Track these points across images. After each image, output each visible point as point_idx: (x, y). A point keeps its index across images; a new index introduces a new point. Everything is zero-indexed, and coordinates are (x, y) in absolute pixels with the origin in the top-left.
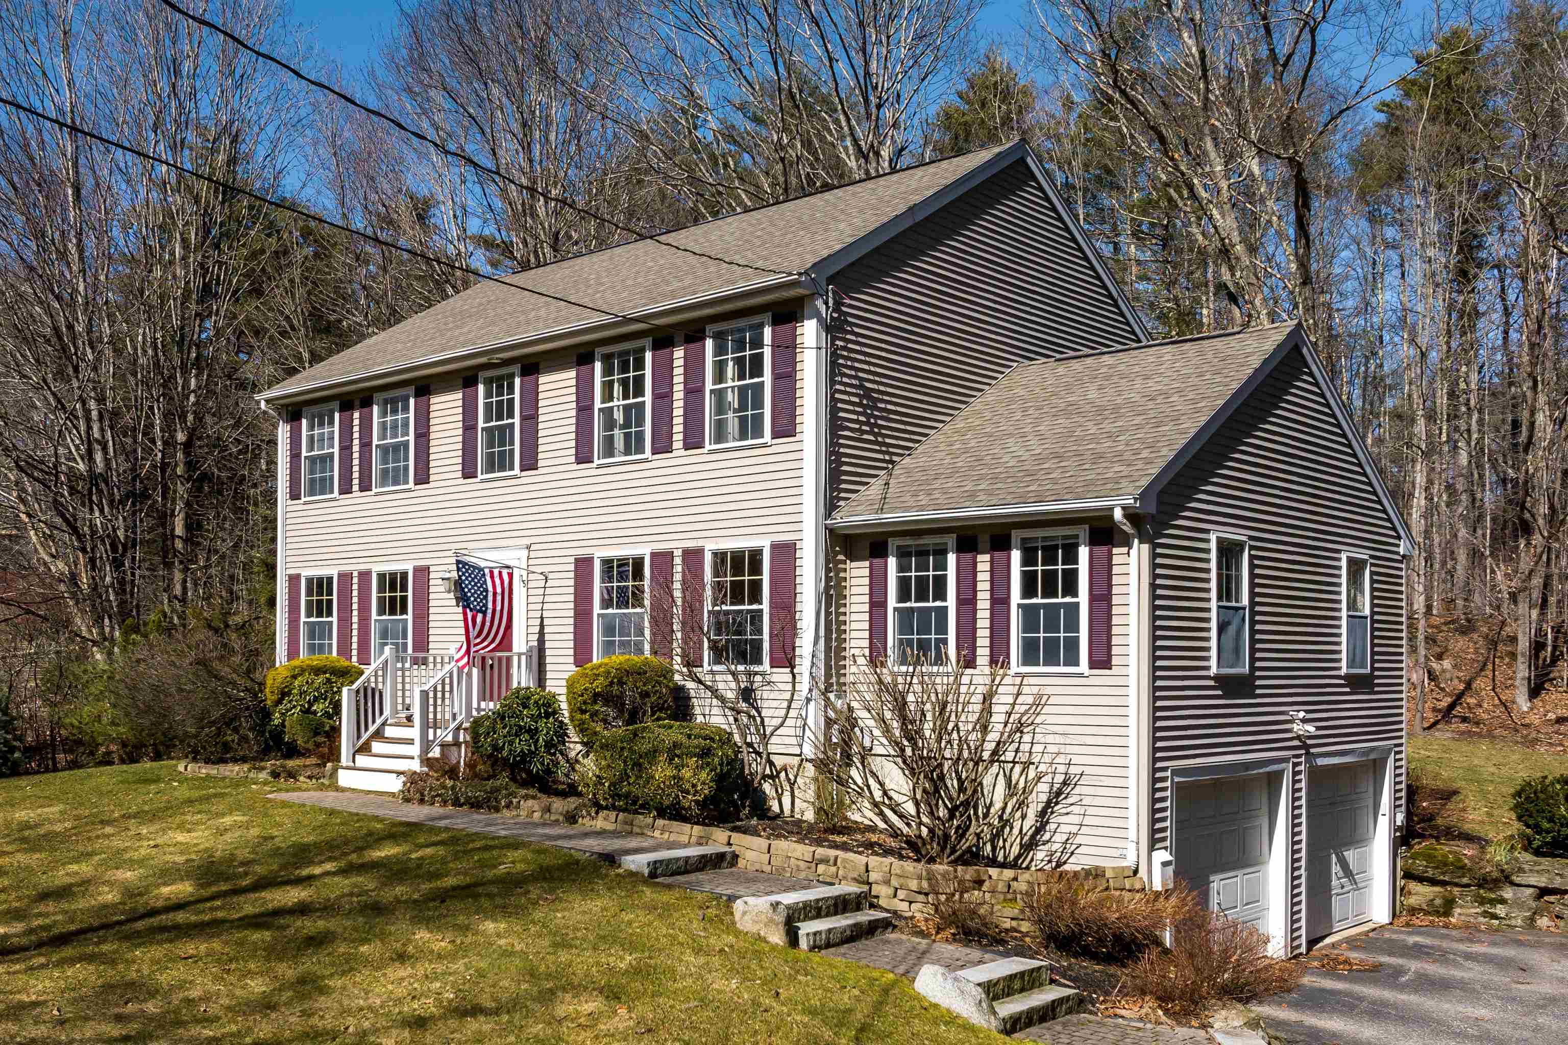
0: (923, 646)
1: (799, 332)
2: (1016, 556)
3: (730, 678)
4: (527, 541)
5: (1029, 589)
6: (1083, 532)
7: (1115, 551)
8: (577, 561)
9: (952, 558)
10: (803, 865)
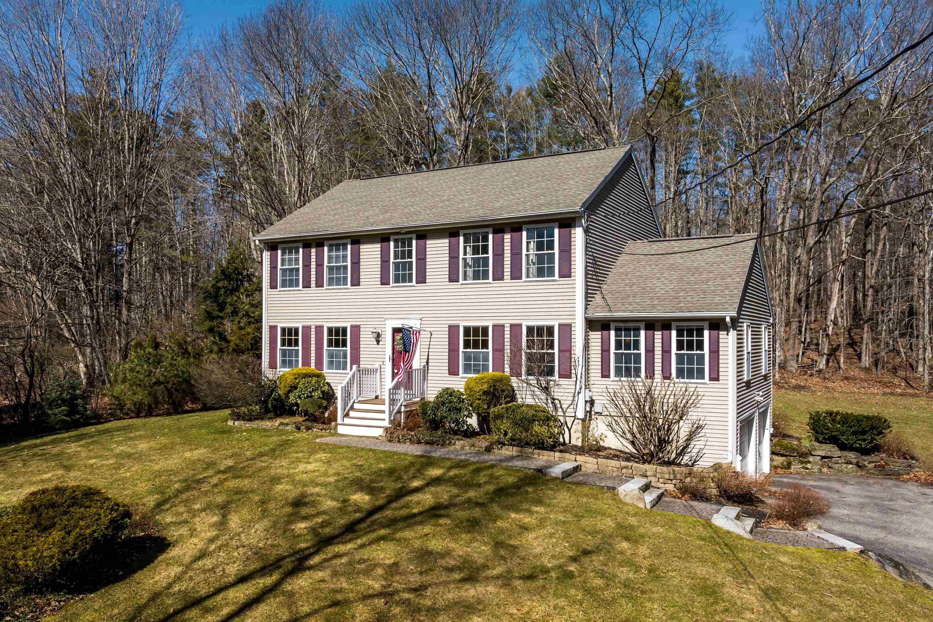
0: (628, 370)
1: (573, 232)
2: (674, 333)
3: (536, 382)
4: (421, 316)
5: (680, 347)
6: (707, 325)
7: (720, 333)
8: (449, 327)
9: (643, 333)
10: (615, 469)
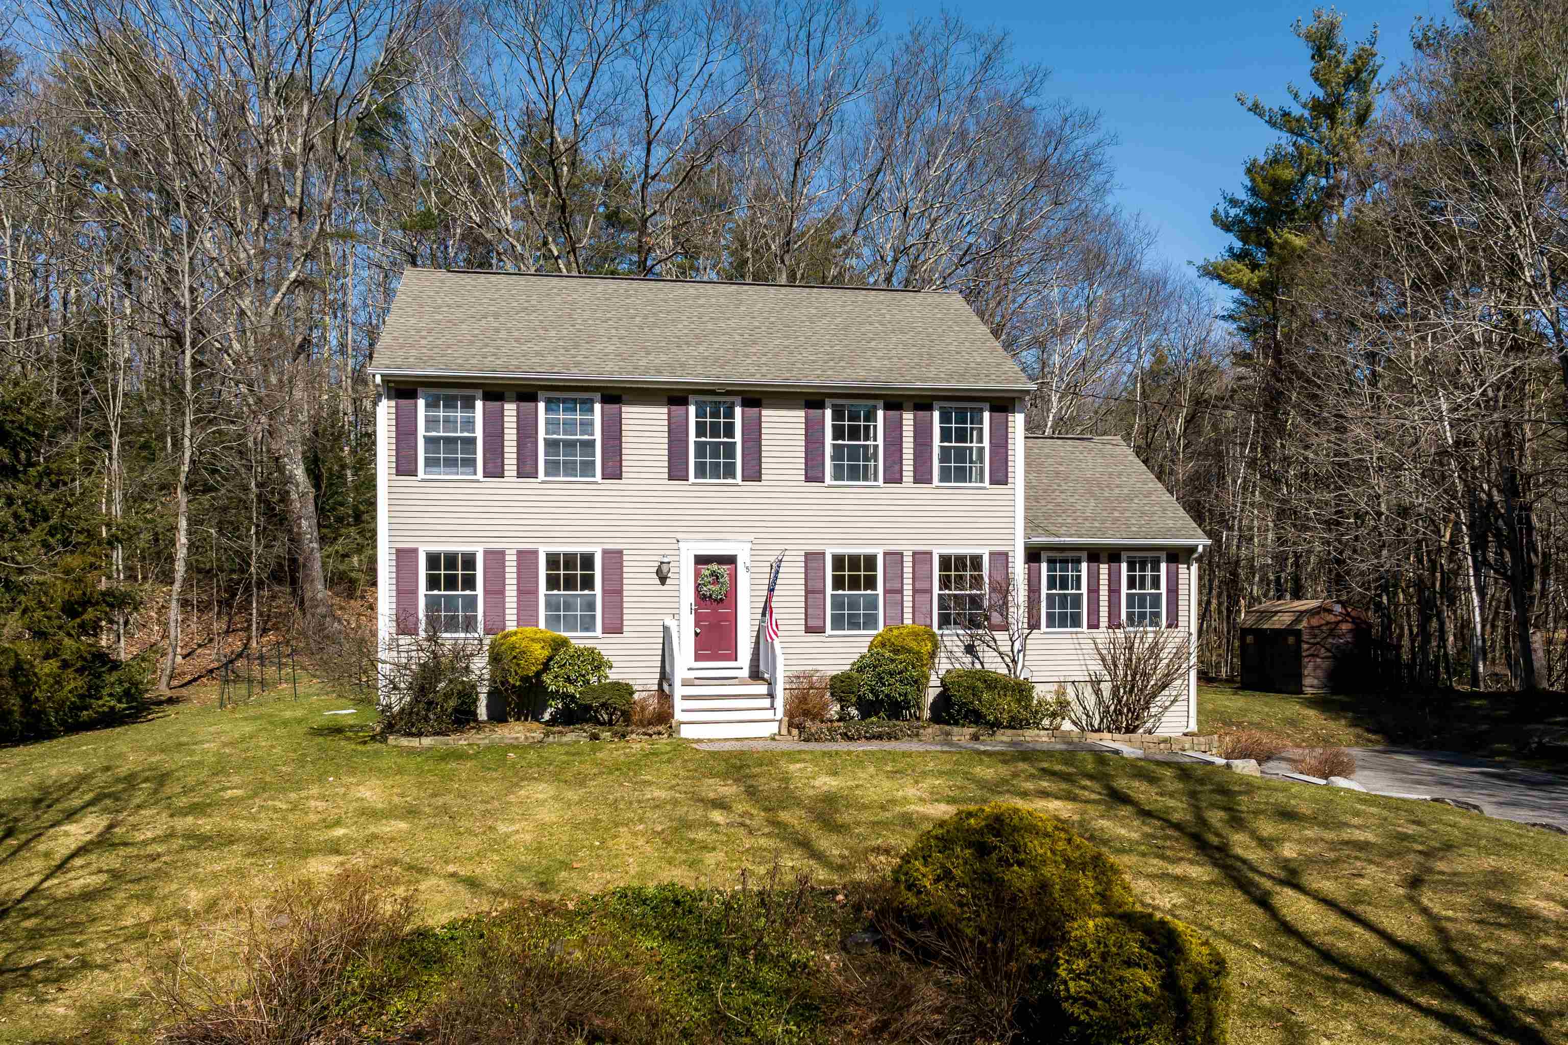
0: (1063, 617)
1: (1010, 419)
2: (1124, 566)
3: (956, 638)
4: (752, 536)
5: (1131, 585)
6: (1164, 555)
7: (1180, 566)
8: (807, 555)
9: (1084, 565)
